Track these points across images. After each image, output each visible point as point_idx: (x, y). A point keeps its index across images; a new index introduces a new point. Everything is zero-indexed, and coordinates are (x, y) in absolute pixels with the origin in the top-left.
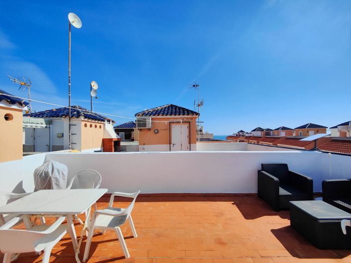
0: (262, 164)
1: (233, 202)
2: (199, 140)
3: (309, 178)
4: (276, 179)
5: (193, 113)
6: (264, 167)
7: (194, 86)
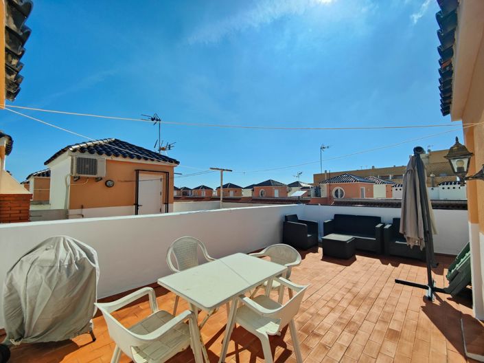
0: (285, 216)
6: (288, 218)
7: (153, 119)
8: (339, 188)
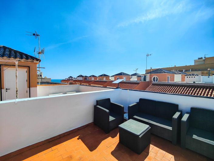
0: (97, 101)
1: (78, 137)
2: (39, 83)
3: (122, 106)
4: (107, 111)
5: (33, 58)
6: (99, 102)
7: (34, 34)
8: (156, 76)
